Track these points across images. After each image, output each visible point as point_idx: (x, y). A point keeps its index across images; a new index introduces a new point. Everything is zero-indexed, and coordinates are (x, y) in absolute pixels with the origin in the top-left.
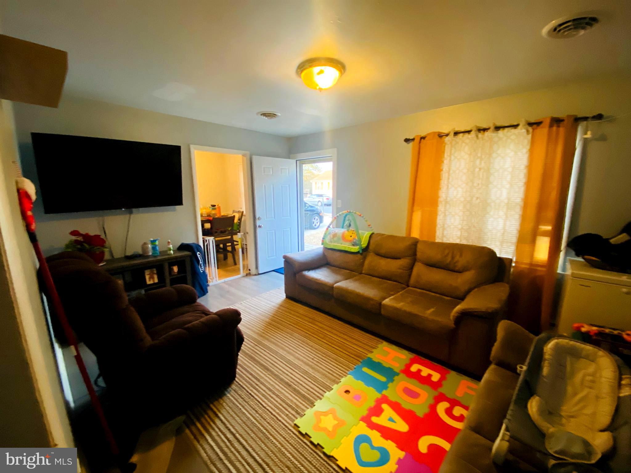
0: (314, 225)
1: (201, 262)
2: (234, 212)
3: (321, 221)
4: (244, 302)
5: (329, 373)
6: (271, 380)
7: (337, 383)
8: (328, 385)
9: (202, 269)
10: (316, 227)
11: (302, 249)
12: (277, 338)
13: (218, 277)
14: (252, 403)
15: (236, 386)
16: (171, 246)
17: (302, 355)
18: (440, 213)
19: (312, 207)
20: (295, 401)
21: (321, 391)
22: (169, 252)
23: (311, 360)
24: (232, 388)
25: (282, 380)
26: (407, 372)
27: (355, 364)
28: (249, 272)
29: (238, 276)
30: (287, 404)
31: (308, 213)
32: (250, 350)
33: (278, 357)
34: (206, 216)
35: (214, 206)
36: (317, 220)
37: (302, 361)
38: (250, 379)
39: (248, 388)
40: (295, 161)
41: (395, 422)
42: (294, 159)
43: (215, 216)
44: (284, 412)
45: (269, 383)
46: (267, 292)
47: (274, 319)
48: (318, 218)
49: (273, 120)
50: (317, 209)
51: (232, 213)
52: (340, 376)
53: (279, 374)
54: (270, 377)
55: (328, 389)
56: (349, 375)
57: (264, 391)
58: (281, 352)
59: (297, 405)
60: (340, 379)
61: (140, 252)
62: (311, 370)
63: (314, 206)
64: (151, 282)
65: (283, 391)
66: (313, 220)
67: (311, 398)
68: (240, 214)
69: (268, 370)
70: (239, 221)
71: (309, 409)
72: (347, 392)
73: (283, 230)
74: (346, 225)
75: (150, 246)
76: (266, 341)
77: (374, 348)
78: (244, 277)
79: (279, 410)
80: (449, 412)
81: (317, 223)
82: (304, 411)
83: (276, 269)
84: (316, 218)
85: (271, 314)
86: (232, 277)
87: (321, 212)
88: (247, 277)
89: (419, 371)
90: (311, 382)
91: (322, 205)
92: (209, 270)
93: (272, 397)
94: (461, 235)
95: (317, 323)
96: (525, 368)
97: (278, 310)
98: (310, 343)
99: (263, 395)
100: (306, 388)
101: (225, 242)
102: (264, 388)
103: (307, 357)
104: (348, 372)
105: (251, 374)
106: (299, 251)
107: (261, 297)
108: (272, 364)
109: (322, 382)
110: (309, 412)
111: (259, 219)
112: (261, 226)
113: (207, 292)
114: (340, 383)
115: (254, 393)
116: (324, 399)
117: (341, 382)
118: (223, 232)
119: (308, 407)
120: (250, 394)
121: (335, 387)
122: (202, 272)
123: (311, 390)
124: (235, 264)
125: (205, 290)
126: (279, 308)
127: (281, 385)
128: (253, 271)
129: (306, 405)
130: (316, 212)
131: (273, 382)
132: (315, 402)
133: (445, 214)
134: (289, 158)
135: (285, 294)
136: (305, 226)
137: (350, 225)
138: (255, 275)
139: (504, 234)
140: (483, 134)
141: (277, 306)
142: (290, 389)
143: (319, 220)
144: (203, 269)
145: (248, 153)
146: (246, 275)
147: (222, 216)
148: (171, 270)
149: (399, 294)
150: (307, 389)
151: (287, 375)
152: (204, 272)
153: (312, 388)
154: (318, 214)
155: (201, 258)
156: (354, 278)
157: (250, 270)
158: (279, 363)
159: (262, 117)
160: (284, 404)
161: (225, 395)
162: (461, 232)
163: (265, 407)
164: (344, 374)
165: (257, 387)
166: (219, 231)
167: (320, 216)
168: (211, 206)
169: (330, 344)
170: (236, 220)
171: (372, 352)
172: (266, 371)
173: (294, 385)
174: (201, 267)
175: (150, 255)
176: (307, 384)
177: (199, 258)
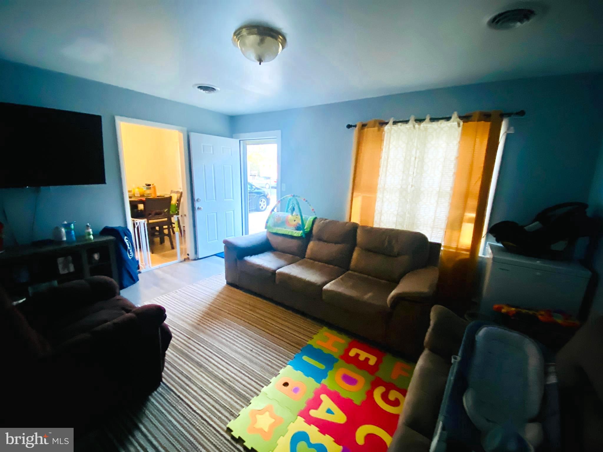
0: (261, 207)
1: (129, 248)
2: (172, 192)
3: (268, 204)
4: (180, 290)
5: (268, 365)
6: (204, 378)
7: (276, 376)
8: (266, 379)
9: (130, 256)
10: (263, 209)
11: (247, 232)
12: (214, 329)
13: (151, 263)
14: (180, 408)
15: (163, 388)
16: (90, 230)
17: (240, 346)
18: (378, 199)
19: (258, 189)
20: (229, 400)
21: (258, 386)
22: (87, 237)
23: (249, 352)
24: (158, 392)
25: (216, 377)
26: (346, 357)
27: (295, 353)
28: (187, 256)
29: (175, 261)
30: (221, 405)
31: (254, 196)
32: (182, 345)
33: (213, 351)
34: (139, 196)
35: (149, 185)
36: (264, 202)
37: (240, 354)
38: (179, 378)
39: (177, 389)
40: (238, 141)
41: (333, 414)
42: (237, 138)
43: (149, 196)
44: (216, 414)
45: (201, 381)
46: (206, 279)
47: (212, 307)
48: (265, 201)
49: (212, 94)
50: (264, 192)
51: (169, 193)
52: (278, 366)
53: (213, 371)
54: (204, 375)
55: (266, 383)
56: (288, 365)
57: (195, 391)
58: (217, 344)
59: (231, 405)
60: (279, 371)
61: (51, 237)
62: (248, 362)
63: (261, 188)
64: (66, 272)
65: (217, 390)
66: (260, 202)
67: (247, 395)
68: (179, 195)
69: (201, 366)
70: (178, 202)
71: (244, 408)
72: (286, 384)
73: (226, 213)
74: (290, 209)
75: (63, 230)
76: (202, 334)
77: (315, 334)
78: (181, 262)
79: (210, 413)
80: (385, 397)
81: (264, 205)
82: (239, 410)
83: (219, 253)
84: (263, 200)
85: (208, 303)
86: (168, 262)
87: (268, 194)
88: (185, 262)
89: (357, 355)
90: (248, 377)
91: (269, 188)
92: (141, 255)
93: (204, 399)
94: (396, 221)
95: (258, 311)
96: (459, 358)
97: (218, 298)
98: (248, 333)
99: (194, 397)
100: (242, 384)
101: (160, 225)
102: (195, 388)
103: (245, 349)
104: (288, 363)
105: (182, 373)
106: (243, 235)
107: (199, 284)
108: (207, 359)
109: (260, 375)
110: (245, 412)
111: (197, 200)
112: (201, 208)
113: (138, 280)
114: (278, 376)
115: (183, 395)
116: (261, 394)
117: (280, 374)
118: (158, 214)
119: (243, 405)
120: (179, 397)
121: (273, 380)
122: (130, 258)
123: (248, 386)
124: (173, 248)
125: (134, 278)
126: (218, 296)
127: (215, 384)
128: (192, 256)
129: (241, 403)
130: (263, 195)
131: (206, 380)
132: (251, 399)
133: (383, 201)
134: (231, 137)
135: (226, 281)
136: (249, 209)
137: (294, 209)
138: (195, 260)
139: (434, 220)
140: (419, 125)
141: (217, 293)
142: (225, 387)
143: (265, 202)
144: (132, 255)
145: (185, 129)
146: (184, 260)
147: (158, 196)
148: (91, 257)
149: (339, 278)
150: (244, 385)
151: (222, 370)
152: (133, 258)
153: (249, 384)
154: (265, 196)
155: (129, 243)
156: (298, 263)
157: (188, 255)
158: (214, 357)
159: (199, 90)
160: (217, 404)
161: (149, 400)
162: (397, 217)
163: (195, 411)
164: (284, 364)
165: (187, 388)
166: (153, 213)
167: (267, 199)
168: (145, 186)
169: (270, 333)
170: (174, 202)
171: (313, 338)
172: (199, 368)
173: (229, 382)
174: (129, 253)
175: (64, 241)
176: (243, 380)
177: (127, 243)
